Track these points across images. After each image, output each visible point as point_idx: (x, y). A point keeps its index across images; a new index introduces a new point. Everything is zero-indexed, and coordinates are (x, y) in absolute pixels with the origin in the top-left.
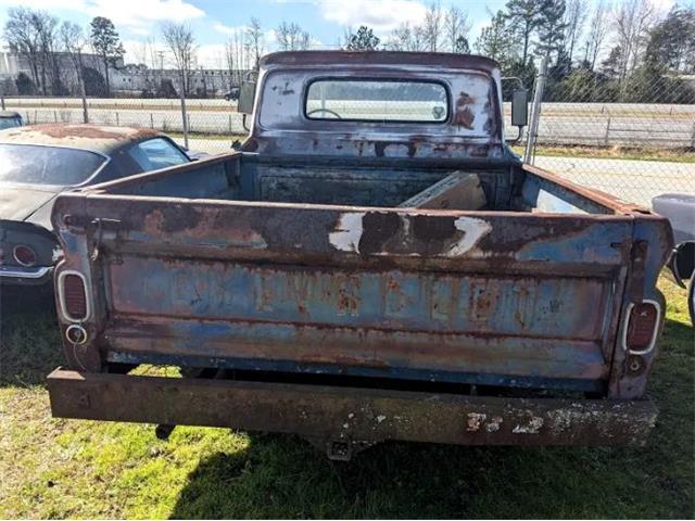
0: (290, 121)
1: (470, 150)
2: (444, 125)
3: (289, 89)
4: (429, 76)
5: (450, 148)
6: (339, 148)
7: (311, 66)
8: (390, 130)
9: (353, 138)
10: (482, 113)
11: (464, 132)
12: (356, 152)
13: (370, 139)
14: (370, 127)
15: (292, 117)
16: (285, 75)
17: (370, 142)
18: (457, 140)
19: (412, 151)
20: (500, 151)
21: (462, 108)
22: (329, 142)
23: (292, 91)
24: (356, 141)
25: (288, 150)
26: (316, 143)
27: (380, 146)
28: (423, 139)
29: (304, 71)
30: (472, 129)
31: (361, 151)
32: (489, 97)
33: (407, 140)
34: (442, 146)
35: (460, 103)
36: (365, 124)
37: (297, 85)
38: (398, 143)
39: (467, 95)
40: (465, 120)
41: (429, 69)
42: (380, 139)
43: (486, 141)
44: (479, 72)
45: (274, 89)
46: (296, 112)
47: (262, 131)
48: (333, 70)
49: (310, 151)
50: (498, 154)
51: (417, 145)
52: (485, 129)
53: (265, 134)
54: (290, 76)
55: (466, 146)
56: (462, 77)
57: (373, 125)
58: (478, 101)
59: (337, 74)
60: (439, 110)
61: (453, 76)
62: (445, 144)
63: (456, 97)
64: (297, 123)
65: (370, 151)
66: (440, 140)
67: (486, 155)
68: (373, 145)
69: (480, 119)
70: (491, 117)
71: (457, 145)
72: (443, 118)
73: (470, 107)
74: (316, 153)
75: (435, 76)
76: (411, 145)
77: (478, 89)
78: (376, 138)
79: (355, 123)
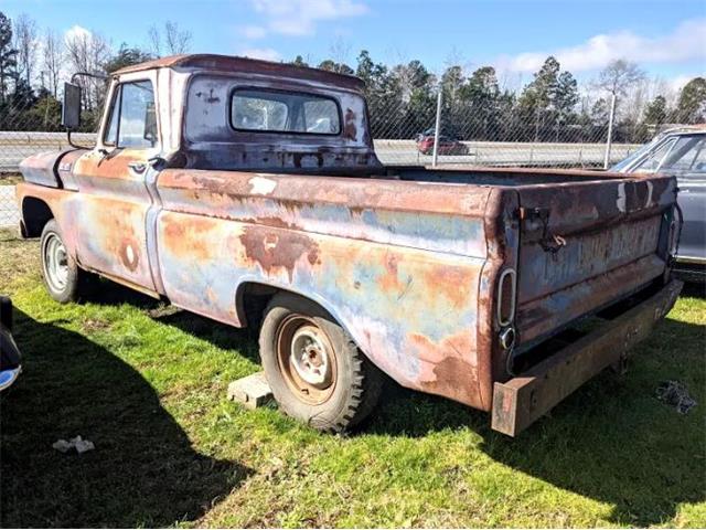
0: (218, 131)
1: (357, 159)
2: (339, 138)
3: (214, 96)
4: (326, 93)
5: (346, 158)
6: (266, 160)
7: (232, 73)
9: (276, 150)
10: (361, 127)
11: (352, 143)
12: (280, 165)
13: (289, 150)
14: (287, 139)
15: (219, 128)
16: (209, 82)
17: (290, 154)
18: (349, 150)
19: (321, 163)
20: (374, 159)
21: (349, 123)
22: (255, 155)
23: (217, 99)
24: (279, 153)
26: (244, 156)
27: (298, 156)
28: (326, 150)
29: (227, 78)
30: (356, 141)
31: (283, 164)
32: (364, 114)
33: (317, 151)
34: (340, 156)
35: (348, 118)
36: (284, 136)
37: (222, 93)
38: (311, 154)
39: (351, 112)
40: (351, 134)
42: (296, 150)
43: (365, 151)
44: (357, 92)
45: (199, 95)
46: (223, 122)
47: (191, 143)
48: (254, 79)
49: (240, 165)
50: (373, 162)
51: (324, 155)
52: (363, 141)
53: (195, 147)
54: (214, 82)
55: (355, 155)
56: (347, 95)
57: (290, 136)
58: (358, 117)
59: (257, 85)
60: (334, 124)
61: (341, 94)
62: (342, 154)
63: (345, 113)
64: (225, 135)
65: (290, 163)
66: (339, 151)
67: (366, 163)
68: (292, 157)
69: (360, 132)
70: (366, 130)
71: (350, 154)
72: (338, 131)
73: (354, 121)
75: (330, 93)
76: (320, 156)
77: (358, 107)
78: (293, 150)
79: (276, 135)
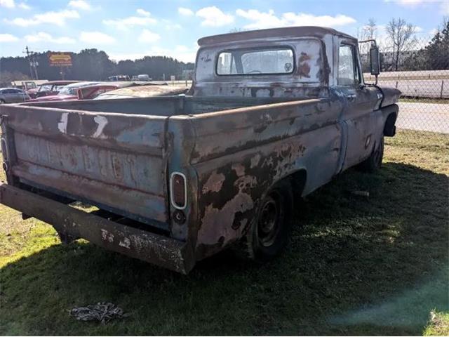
0: (209, 77)
1: (307, 92)
2: (292, 75)
3: (209, 58)
4: (282, 43)
5: (295, 91)
6: (232, 92)
7: (220, 44)
8: (259, 80)
9: (240, 86)
10: (316, 65)
11: (304, 79)
12: (241, 95)
13: (249, 86)
14: (248, 79)
15: (210, 75)
16: (207, 51)
17: (249, 88)
18: (299, 85)
19: (272, 93)
20: (327, 92)
21: (302, 63)
22: (227, 89)
23: (210, 60)
24: (241, 88)
25: (209, 94)
26: (221, 89)
27: (254, 90)
28: (278, 85)
29: (216, 47)
30: (309, 77)
31: (244, 94)
32: (320, 54)
33: (269, 86)
34: (290, 90)
35: (301, 60)
36: (247, 77)
37: (213, 56)
38: (264, 88)
39: (305, 54)
40: (304, 71)
41: (282, 39)
42: (254, 86)
43: (317, 85)
44: (313, 38)
45: (202, 59)
46: (212, 71)
47: (196, 83)
49: (218, 95)
50: (325, 94)
51: (275, 89)
52: (317, 77)
53: (198, 85)
54: (209, 51)
55: (305, 89)
56: (301, 42)
57: (250, 77)
58: (312, 58)
60: (288, 65)
61: (297, 42)
62: (292, 88)
63: (298, 56)
64: (213, 78)
65: (248, 94)
66: (289, 85)
67: (318, 95)
68: (250, 90)
69: (314, 70)
70: (322, 68)
71: (299, 88)
72: (291, 71)
73: (307, 61)
74: (221, 95)
75: (286, 43)
76: (271, 89)
77: (313, 49)
78: (252, 86)
79: (240, 77)
